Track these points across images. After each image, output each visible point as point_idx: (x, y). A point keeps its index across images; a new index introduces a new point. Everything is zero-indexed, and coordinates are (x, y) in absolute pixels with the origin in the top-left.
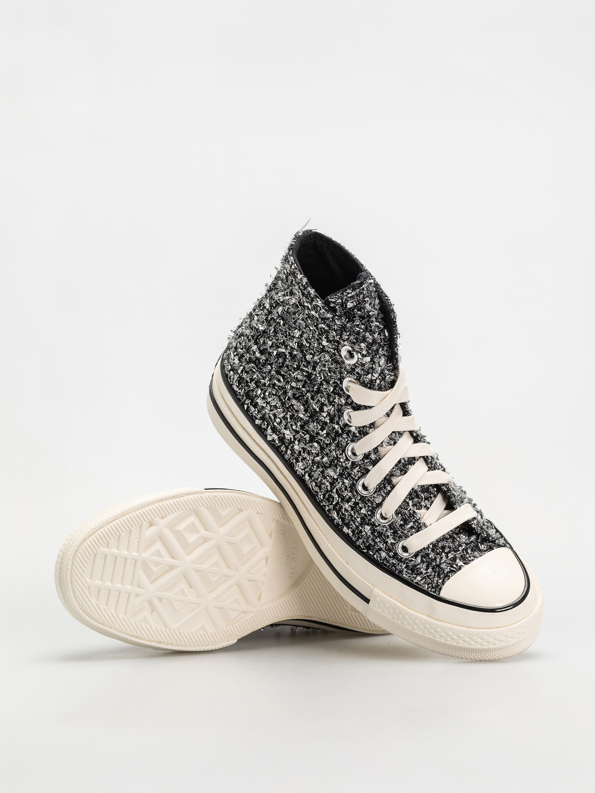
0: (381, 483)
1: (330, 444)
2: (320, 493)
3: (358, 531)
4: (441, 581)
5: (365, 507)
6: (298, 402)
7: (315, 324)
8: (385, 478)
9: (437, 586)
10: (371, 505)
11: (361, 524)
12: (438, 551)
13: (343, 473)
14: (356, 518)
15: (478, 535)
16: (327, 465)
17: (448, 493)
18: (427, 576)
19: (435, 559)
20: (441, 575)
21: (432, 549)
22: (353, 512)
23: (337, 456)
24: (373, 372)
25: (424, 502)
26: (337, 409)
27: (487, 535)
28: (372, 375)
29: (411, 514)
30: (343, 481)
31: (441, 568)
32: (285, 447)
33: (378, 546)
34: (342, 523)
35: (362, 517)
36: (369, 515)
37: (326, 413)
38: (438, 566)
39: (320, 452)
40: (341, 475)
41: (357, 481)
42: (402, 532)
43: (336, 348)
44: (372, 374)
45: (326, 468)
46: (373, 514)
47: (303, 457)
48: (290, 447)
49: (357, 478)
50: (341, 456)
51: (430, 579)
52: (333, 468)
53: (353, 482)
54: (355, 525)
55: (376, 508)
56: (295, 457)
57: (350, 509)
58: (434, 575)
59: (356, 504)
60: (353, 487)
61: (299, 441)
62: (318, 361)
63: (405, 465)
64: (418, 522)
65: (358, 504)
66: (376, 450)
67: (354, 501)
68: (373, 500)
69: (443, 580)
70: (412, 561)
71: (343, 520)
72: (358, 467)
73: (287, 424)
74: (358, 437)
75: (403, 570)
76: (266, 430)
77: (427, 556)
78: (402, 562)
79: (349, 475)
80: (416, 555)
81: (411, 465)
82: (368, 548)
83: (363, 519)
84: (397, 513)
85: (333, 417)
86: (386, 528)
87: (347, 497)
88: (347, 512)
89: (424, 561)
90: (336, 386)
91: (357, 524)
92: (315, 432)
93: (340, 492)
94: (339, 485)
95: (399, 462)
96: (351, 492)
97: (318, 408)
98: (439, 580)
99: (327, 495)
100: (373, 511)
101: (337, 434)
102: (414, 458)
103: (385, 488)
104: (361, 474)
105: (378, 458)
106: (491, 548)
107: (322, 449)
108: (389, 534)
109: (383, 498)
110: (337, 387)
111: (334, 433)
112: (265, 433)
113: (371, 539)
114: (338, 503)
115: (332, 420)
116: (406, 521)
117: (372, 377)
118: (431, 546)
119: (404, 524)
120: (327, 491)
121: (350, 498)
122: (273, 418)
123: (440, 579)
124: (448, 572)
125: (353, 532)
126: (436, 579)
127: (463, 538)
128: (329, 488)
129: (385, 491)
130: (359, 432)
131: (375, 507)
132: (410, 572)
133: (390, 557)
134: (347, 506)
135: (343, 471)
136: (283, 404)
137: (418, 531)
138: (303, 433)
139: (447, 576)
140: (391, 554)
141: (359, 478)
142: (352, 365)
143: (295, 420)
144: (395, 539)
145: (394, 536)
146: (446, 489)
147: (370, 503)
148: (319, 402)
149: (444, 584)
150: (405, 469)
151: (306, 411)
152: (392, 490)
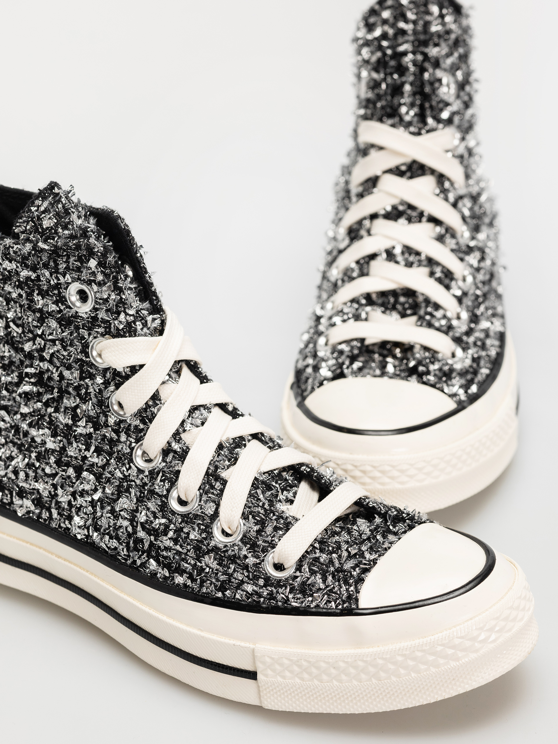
0: (204, 483)
1: (108, 464)
2: (121, 547)
3: (197, 571)
4: (352, 588)
5: (194, 530)
6: (38, 429)
7: (17, 283)
8: (207, 474)
9: (349, 597)
10: (201, 522)
11: (198, 558)
12: (331, 548)
13: (142, 495)
14: (186, 553)
15: (384, 516)
16: (115, 497)
17: (313, 474)
18: (329, 590)
19: (331, 562)
20: (349, 581)
21: (320, 548)
22: (178, 546)
23: (124, 475)
24: (125, 308)
25: (282, 495)
26: (97, 403)
27: (399, 512)
28: (127, 314)
29: (267, 510)
30: (146, 507)
31: (345, 571)
32: (46, 510)
33: (236, 579)
34: (170, 573)
35: (194, 546)
36: (205, 539)
37: (84, 419)
38: (340, 570)
39: (98, 484)
40: (140, 500)
41: (166, 497)
42: (265, 541)
43: (58, 298)
44: (125, 312)
45: (115, 501)
46: (210, 535)
47: (77, 507)
48: (53, 505)
49: (165, 493)
50: (129, 472)
51: (336, 593)
52: (125, 495)
53: (162, 501)
54: (189, 564)
55: (212, 523)
56: (65, 516)
57: (171, 544)
58: (340, 585)
59: (178, 531)
60: (164, 507)
61: (62, 487)
62: (43, 344)
63: (231, 450)
64: (282, 518)
65: (181, 529)
66: (177, 436)
67: (175, 528)
68: (202, 512)
69: (356, 587)
70: (296, 577)
71: (168, 566)
72: (161, 474)
73: (36, 473)
74: (143, 429)
75: (287, 597)
76: (12, 503)
77: (316, 562)
78: (281, 587)
79: (152, 492)
80: (299, 567)
81: (240, 448)
82: (222, 588)
83: (197, 549)
84: (245, 517)
85: (97, 421)
86: (238, 545)
87: (162, 527)
88: (170, 551)
89: (314, 570)
90: (82, 363)
91: (193, 562)
92: (79, 460)
93: (148, 527)
94: (142, 517)
95: (221, 447)
96: (163, 517)
97: (70, 420)
98: (349, 588)
99: (131, 542)
100: (209, 530)
101: (112, 443)
102: (242, 438)
103: (212, 487)
104: (169, 484)
105: (185, 448)
106: (411, 527)
107: (98, 477)
108: (245, 553)
109: (216, 504)
110: (84, 366)
111: (106, 444)
112: (12, 509)
113: (221, 574)
114: (151, 544)
115: (97, 426)
116: (262, 523)
117: (128, 316)
118: (317, 545)
119: (263, 528)
120: (129, 535)
121: (167, 527)
122: (13, 477)
123: (351, 586)
124: (359, 575)
125: (191, 577)
126: (344, 588)
127: (363, 525)
128: (130, 529)
129: (215, 492)
130: (143, 421)
131: (210, 523)
132: (299, 596)
133: (261, 587)
134: (166, 541)
135: (141, 492)
136: (20, 447)
137: (287, 530)
138: (64, 471)
139: (360, 580)
140: (261, 582)
141: (168, 491)
142: (91, 311)
143: (46, 459)
144: (257, 557)
145: (254, 553)
146: (309, 469)
147: (199, 519)
148: (69, 410)
149: (359, 592)
150: (235, 456)
151: (54, 435)
152: (224, 487)
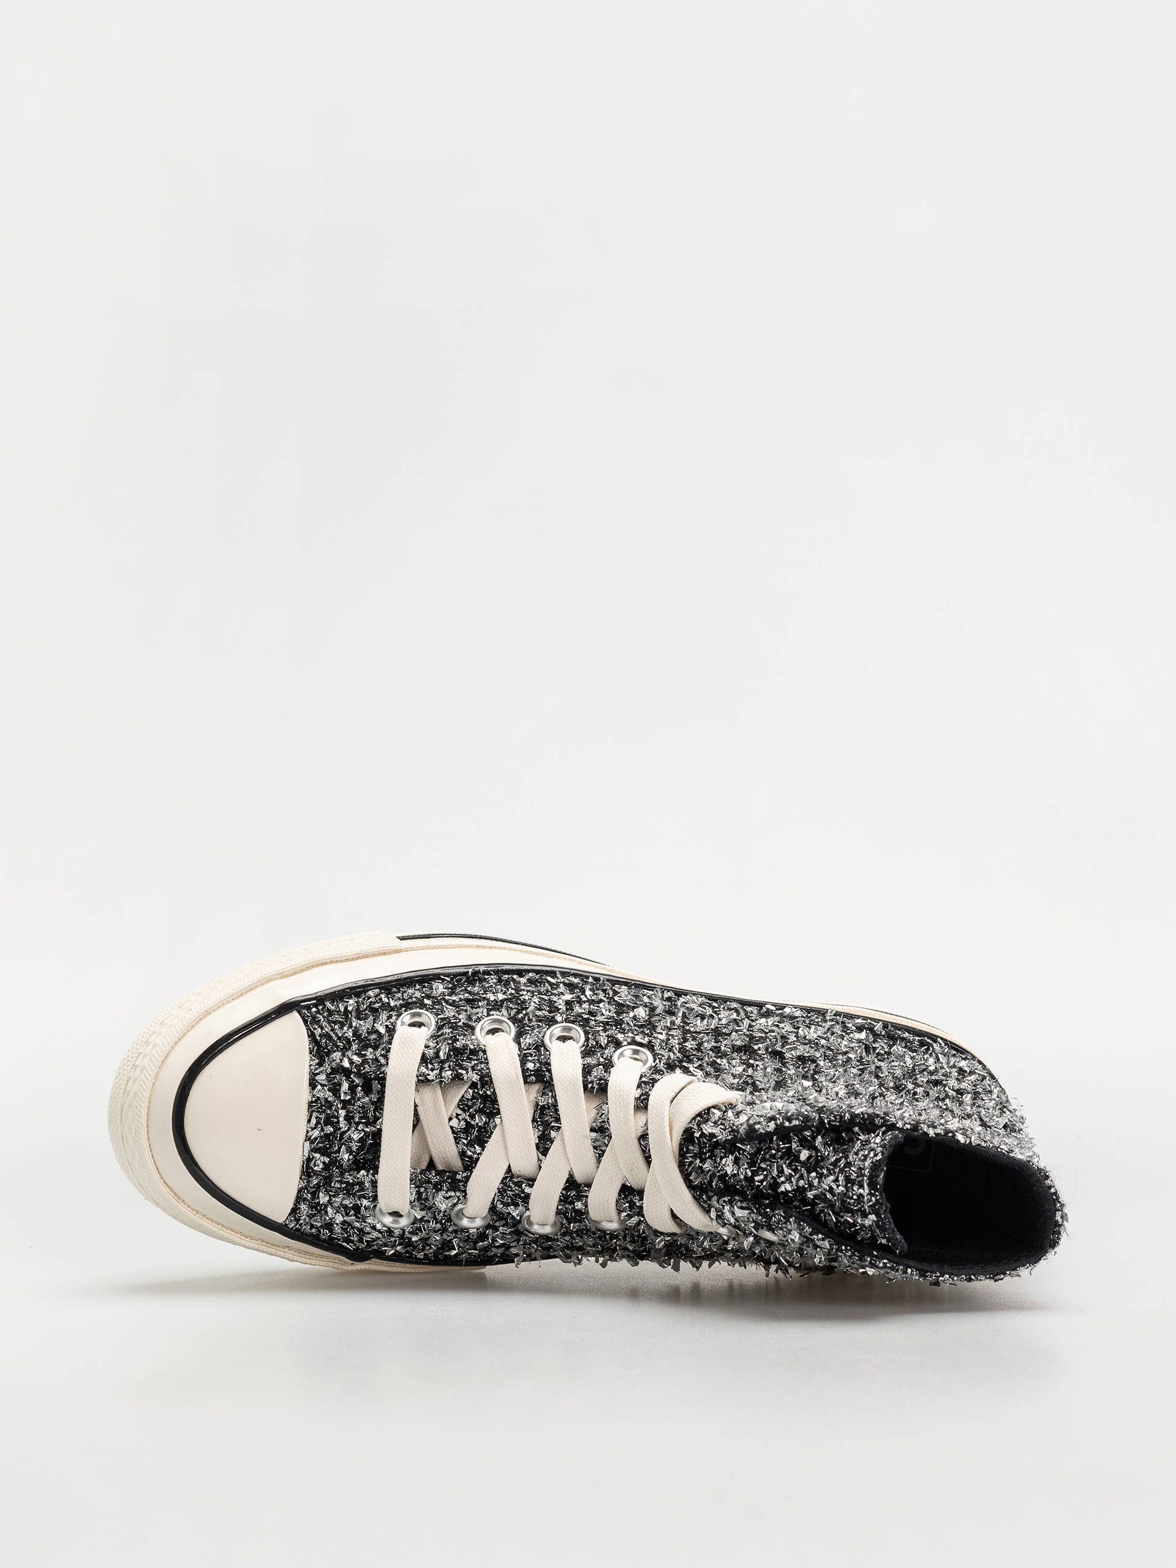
0: (548, 1060)
4: (318, 1034)
9: (315, 1022)
20: (326, 1042)
25: (465, 1119)
42: (444, 1035)
46: (513, 1020)
49: (591, 1036)
55: (519, 1032)
58: (335, 1033)
63: (547, 1126)
69: (315, 1039)
70: (388, 1020)
77: (375, 1045)
78: (402, 1005)
80: (391, 1031)
84: (481, 1051)
89: (372, 1035)
98: (322, 1031)
100: (518, 1023)
103: (536, 1062)
104: (590, 1044)
109: (523, 1047)
118: (383, 1061)
123: (321, 1035)
129: (530, 1057)
131: (521, 1030)
137: (423, 1059)
139: (316, 1051)
141: (588, 1039)
149: (309, 1034)
150: (539, 1122)
152: (523, 1072)
